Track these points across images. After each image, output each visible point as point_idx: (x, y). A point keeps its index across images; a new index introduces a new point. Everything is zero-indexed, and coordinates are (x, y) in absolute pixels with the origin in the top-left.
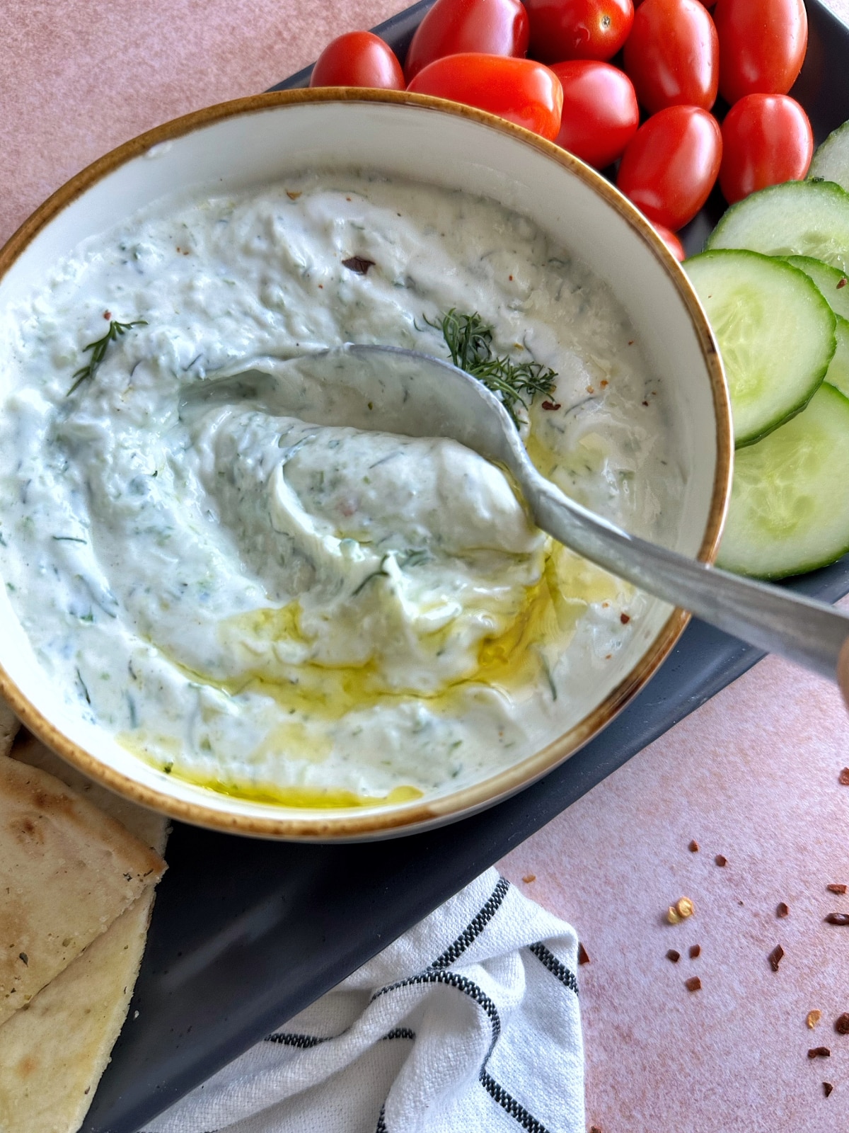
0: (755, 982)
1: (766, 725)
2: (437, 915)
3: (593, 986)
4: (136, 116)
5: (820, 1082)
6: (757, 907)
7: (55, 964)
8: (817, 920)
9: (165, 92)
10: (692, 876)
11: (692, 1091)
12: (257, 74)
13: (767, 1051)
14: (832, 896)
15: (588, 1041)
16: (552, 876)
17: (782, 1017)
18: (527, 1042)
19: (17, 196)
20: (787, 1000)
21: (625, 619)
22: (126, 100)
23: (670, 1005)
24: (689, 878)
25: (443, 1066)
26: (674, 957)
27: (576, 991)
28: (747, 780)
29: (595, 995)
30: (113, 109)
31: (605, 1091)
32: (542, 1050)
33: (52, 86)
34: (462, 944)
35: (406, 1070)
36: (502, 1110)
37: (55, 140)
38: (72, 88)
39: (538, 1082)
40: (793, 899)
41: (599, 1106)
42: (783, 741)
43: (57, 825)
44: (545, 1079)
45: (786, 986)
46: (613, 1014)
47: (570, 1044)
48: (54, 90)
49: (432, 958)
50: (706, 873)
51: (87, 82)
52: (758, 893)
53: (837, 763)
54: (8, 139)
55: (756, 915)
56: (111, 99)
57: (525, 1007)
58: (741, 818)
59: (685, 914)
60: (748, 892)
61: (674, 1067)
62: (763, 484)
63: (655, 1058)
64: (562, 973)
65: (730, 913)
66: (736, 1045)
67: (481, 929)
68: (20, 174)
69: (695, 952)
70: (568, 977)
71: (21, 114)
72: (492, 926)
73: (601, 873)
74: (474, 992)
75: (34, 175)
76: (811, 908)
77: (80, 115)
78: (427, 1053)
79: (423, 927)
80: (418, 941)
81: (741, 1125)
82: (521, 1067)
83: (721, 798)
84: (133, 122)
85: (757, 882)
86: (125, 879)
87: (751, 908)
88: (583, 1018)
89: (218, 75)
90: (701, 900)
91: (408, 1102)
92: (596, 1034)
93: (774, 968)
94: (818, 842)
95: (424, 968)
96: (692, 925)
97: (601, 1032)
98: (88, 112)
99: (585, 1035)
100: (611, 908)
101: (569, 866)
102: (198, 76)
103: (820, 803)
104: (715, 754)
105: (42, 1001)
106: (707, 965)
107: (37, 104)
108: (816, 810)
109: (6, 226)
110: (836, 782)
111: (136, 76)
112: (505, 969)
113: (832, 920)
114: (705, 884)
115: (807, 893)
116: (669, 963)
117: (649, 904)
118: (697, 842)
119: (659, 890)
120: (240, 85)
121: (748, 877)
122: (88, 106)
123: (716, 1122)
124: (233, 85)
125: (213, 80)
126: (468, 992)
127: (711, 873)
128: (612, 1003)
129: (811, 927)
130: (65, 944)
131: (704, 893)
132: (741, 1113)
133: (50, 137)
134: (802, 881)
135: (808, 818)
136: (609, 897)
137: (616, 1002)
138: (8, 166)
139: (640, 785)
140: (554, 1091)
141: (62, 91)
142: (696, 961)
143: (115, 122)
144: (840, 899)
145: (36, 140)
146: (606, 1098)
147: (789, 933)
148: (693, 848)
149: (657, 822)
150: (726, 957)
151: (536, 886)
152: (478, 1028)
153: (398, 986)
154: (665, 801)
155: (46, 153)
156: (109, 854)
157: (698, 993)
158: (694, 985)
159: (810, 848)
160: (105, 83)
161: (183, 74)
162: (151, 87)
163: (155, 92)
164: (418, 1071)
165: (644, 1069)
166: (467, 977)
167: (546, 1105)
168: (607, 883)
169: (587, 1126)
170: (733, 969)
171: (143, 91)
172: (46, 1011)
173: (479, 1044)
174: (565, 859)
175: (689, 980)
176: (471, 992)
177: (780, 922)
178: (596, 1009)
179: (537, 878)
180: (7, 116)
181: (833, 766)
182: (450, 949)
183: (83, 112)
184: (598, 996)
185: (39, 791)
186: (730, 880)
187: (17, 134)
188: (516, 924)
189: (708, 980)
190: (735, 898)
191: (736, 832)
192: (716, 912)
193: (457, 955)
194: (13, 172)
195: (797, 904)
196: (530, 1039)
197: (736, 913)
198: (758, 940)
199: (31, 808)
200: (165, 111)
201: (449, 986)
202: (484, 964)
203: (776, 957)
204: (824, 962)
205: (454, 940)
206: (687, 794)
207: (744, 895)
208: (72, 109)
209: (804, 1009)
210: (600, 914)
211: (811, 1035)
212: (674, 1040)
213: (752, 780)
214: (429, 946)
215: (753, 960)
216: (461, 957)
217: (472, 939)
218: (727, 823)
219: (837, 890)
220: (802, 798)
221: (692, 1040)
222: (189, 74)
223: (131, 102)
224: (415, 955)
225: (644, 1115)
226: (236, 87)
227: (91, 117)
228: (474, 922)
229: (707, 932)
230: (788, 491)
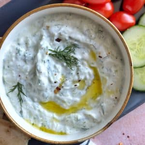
21: (116, 98)
24: (122, 139)
60: (132, 142)
83: (130, 126)
90: (124, 143)
119: (117, 141)
127: (126, 139)
148: (124, 134)
149: (117, 129)
151: (95, 139)
186: (130, 140)
206: (124, 125)
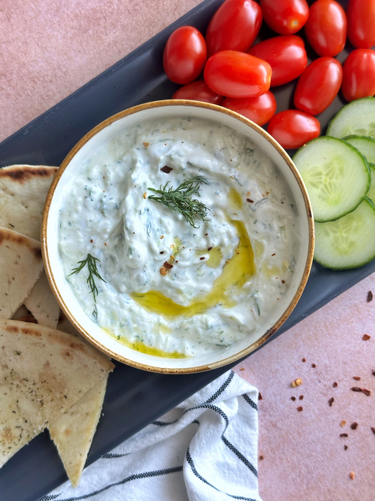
0: (323, 409)
1: (336, 316)
2: (209, 386)
3: (263, 407)
4: (80, 26)
5: (343, 445)
6: (326, 383)
7: (76, 399)
8: (348, 389)
9: (93, 13)
10: (302, 371)
11: (297, 445)
12: (137, 5)
13: (325, 433)
14: (355, 381)
15: (261, 426)
16: (251, 368)
17: (332, 422)
18: (238, 426)
19: (28, 66)
20: (334, 417)
21: (283, 282)
22: (75, 16)
23: (291, 415)
24: (301, 371)
25: (209, 435)
26: (293, 399)
27: (257, 409)
28: (327, 337)
29: (264, 410)
30: (69, 22)
31: (266, 444)
32: (244, 429)
33: (40, 6)
34: (216, 395)
35: (196, 435)
36: (228, 449)
37: (43, 37)
38: (49, 8)
39: (242, 440)
40: (340, 381)
41: (263, 448)
42: (342, 323)
43: (77, 353)
44: (244, 439)
45: (334, 412)
46: (270, 418)
47: (253, 427)
48: (41, 9)
49: (206, 399)
50: (308, 370)
51: (56, 5)
52: (327, 378)
53: (362, 332)
54: (21, 35)
55: (325, 386)
56: (68, 15)
57: (238, 414)
58: (323, 350)
59: (298, 384)
60: (323, 377)
61: (291, 437)
62: (338, 234)
63: (284, 433)
64: (252, 403)
65: (315, 385)
66: (314, 431)
67: (223, 390)
68: (28, 55)
69: (301, 398)
70: (254, 405)
71: (26, 21)
72: (227, 389)
73: (269, 368)
74: (220, 412)
75: (35, 56)
76: (346, 384)
77: (54, 24)
78: (204, 430)
79: (204, 390)
80: (202, 394)
81: (313, 457)
82: (236, 434)
83: (316, 343)
84: (79, 30)
85: (327, 374)
86: (101, 371)
87: (323, 383)
88: (259, 418)
89: (118, 4)
90: (305, 379)
91: (197, 446)
92: (263, 424)
93: (330, 405)
94: (352, 361)
95: (203, 402)
96: (301, 388)
97: (265, 423)
98: (58, 22)
99: (259, 424)
100: (272, 381)
101: (257, 365)
102: (109, 4)
103: (354, 347)
104: (316, 326)
105: (71, 410)
106: (305, 402)
107: (33, 16)
108: (352, 349)
109: (25, 82)
110: (361, 339)
111: (79, 3)
112: (231, 403)
113: (354, 389)
114: (307, 374)
115: (345, 379)
116: (291, 401)
117: (286, 380)
118: (305, 358)
119: (290, 375)
120: (129, 11)
121: (324, 372)
122: (58, 19)
123: (304, 456)
124: (125, 10)
125: (116, 7)
126: (218, 412)
127: (310, 370)
128: (270, 414)
129: (346, 391)
130: (80, 392)
131: (306, 377)
132: (314, 454)
133: (41, 35)
134: (344, 374)
135: (349, 352)
136: (271, 377)
137: (271, 413)
138: (22, 50)
139: (286, 337)
140: (247, 443)
141: (45, 9)
142: (301, 401)
143: (71, 29)
144: (358, 382)
145: (34, 36)
146: (266, 446)
147: (337, 393)
148: (304, 360)
149: (291, 351)
150: (313, 400)
151: (245, 372)
152: (221, 423)
153: (194, 408)
154: (295, 343)
155: (40, 44)
156: (96, 363)
157: (301, 412)
158: (300, 409)
159: (348, 363)
160: (65, 6)
161: (102, 3)
162: (87, 10)
163: (89, 13)
164: (200, 436)
165: (280, 437)
166: (218, 406)
167: (244, 448)
168: (271, 371)
169: (258, 454)
170: (315, 404)
171: (83, 12)
172: (72, 414)
173: (221, 428)
174: (256, 363)
175: (298, 407)
176: (219, 412)
177: (334, 389)
178: (264, 416)
179: (245, 369)
180: (19, 22)
181: (361, 333)
182: (213, 396)
183: (55, 22)
184: (265, 411)
185: (72, 342)
186: (317, 373)
187: (25, 32)
188: (236, 388)
189: (305, 407)
190: (318, 379)
191: (321, 356)
192: (310, 384)
193: (215, 399)
194: (25, 54)
195: (341, 383)
196: (240, 425)
197: (318, 385)
198: (325, 395)
199: (69, 348)
200: (94, 24)
201: (212, 410)
202: (225, 401)
203: (331, 401)
204: (349, 404)
205: (214, 394)
206: (304, 341)
207: (322, 379)
208: (50, 20)
209: (340, 420)
210: (267, 383)
211: (341, 429)
212: (291, 428)
213: (328, 337)
214: (205, 395)
215: (323, 402)
216: (216, 399)
217: (220, 393)
218: (317, 352)
219: (357, 379)
220: (347, 344)
221: (298, 428)
222: (105, 4)
223: (77, 18)
224: (200, 398)
225: (279, 453)
226: (127, 12)
227: (59, 25)
228: (221, 388)
229: (307, 391)
230: (347, 238)
